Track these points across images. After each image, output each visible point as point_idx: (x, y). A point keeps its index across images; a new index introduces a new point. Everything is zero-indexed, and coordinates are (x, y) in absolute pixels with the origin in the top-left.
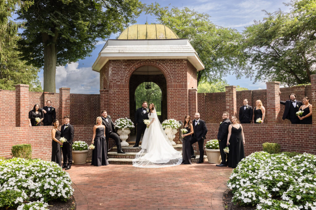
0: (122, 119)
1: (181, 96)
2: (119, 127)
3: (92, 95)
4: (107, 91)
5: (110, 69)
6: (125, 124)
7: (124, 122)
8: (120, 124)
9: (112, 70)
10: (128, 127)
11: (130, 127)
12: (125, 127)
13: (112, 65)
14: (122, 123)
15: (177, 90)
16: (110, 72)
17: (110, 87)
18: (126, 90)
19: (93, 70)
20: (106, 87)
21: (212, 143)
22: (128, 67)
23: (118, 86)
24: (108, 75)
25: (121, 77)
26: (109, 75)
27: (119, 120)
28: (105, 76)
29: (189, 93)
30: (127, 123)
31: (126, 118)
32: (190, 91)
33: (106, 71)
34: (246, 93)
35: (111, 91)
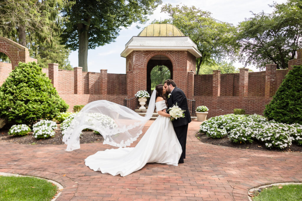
0: (141, 91)
1: (182, 76)
2: (140, 96)
3: (120, 74)
4: (132, 72)
5: (134, 57)
6: (144, 95)
7: (143, 93)
8: (140, 94)
9: (136, 58)
10: (145, 97)
11: (147, 97)
12: (144, 96)
13: (135, 54)
14: (142, 94)
15: (179, 72)
16: (134, 59)
17: (134, 69)
18: (144, 71)
19: (121, 56)
20: (130, 70)
21: (200, 108)
22: (146, 56)
23: (139, 69)
24: (132, 61)
25: (141, 62)
26: (134, 61)
27: (139, 92)
28: (130, 61)
29: (188, 75)
30: (145, 94)
31: (144, 91)
32: (189, 73)
33: (131, 58)
34: (230, 75)
35: (135, 72)
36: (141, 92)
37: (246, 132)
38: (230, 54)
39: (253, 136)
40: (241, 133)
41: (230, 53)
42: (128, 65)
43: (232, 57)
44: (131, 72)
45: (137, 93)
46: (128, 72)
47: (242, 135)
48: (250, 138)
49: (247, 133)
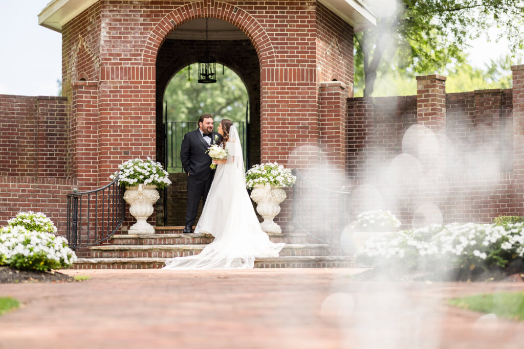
0: (136, 160)
1: (298, 102)
2: (131, 181)
3: (40, 99)
4: (95, 86)
5: (103, 25)
6: (147, 174)
7: (143, 168)
8: (132, 173)
9: (110, 29)
10: (153, 182)
11: (159, 181)
12: (146, 181)
13: (108, 13)
14: (139, 170)
15: (287, 84)
16: (104, 34)
17: (103, 74)
18: (147, 82)
19: (42, 25)
20: (86, 76)
22: (153, 20)
23: (126, 71)
24: (96, 40)
25: (134, 46)
26: (102, 42)
27: (129, 163)
28: (83, 43)
29: (320, 95)
30: (150, 172)
31: (149, 159)
32: (323, 88)
33: (89, 28)
34: (485, 96)
35: (107, 87)
36: (136, 163)
37: (487, 236)
38: (503, 17)
39: (506, 246)
40: (473, 239)
41: (505, 11)
42: (74, 60)
43: (513, 30)
44: (90, 86)
45: (120, 167)
46: (81, 87)
47: (473, 243)
48: (498, 251)
49: (488, 238)
